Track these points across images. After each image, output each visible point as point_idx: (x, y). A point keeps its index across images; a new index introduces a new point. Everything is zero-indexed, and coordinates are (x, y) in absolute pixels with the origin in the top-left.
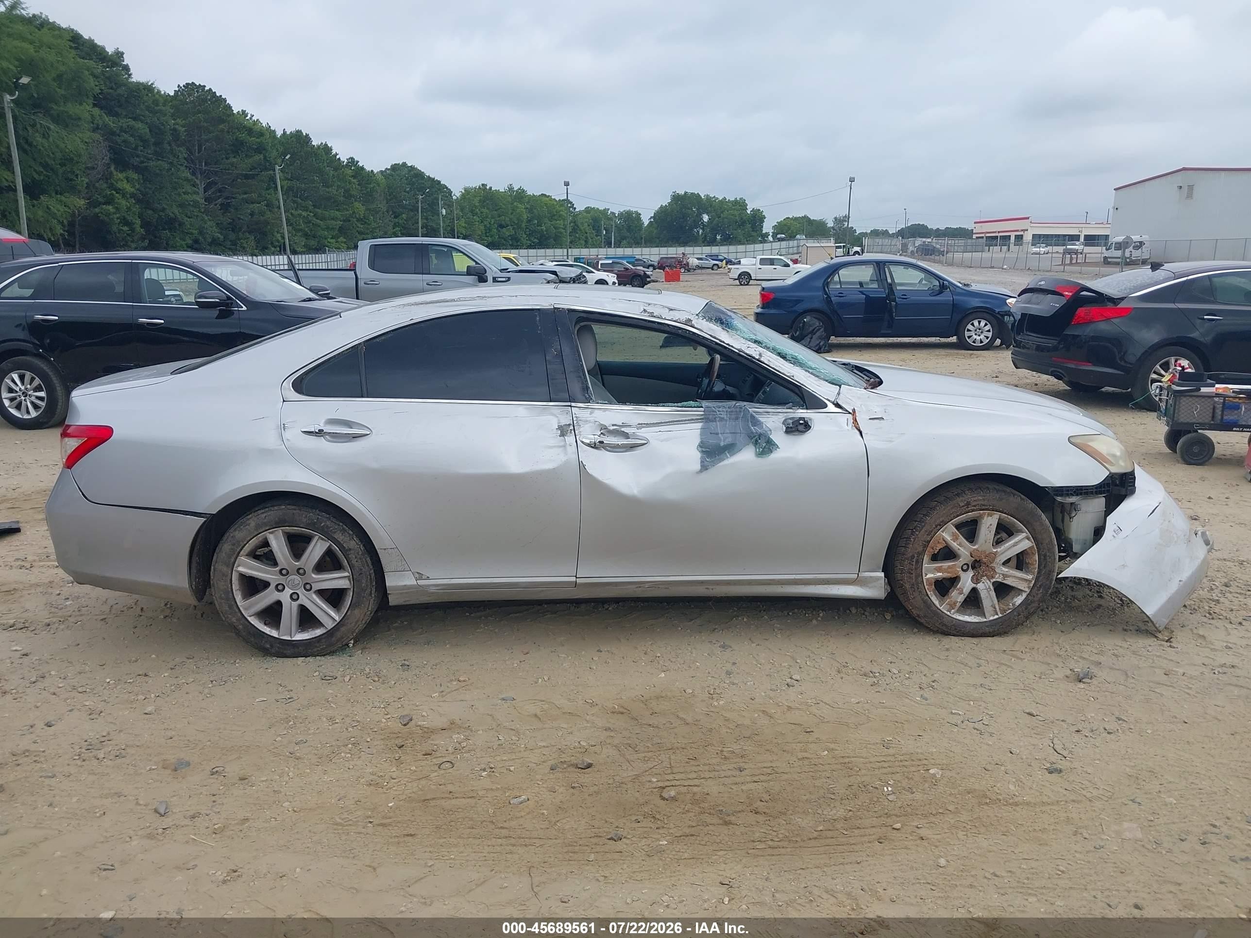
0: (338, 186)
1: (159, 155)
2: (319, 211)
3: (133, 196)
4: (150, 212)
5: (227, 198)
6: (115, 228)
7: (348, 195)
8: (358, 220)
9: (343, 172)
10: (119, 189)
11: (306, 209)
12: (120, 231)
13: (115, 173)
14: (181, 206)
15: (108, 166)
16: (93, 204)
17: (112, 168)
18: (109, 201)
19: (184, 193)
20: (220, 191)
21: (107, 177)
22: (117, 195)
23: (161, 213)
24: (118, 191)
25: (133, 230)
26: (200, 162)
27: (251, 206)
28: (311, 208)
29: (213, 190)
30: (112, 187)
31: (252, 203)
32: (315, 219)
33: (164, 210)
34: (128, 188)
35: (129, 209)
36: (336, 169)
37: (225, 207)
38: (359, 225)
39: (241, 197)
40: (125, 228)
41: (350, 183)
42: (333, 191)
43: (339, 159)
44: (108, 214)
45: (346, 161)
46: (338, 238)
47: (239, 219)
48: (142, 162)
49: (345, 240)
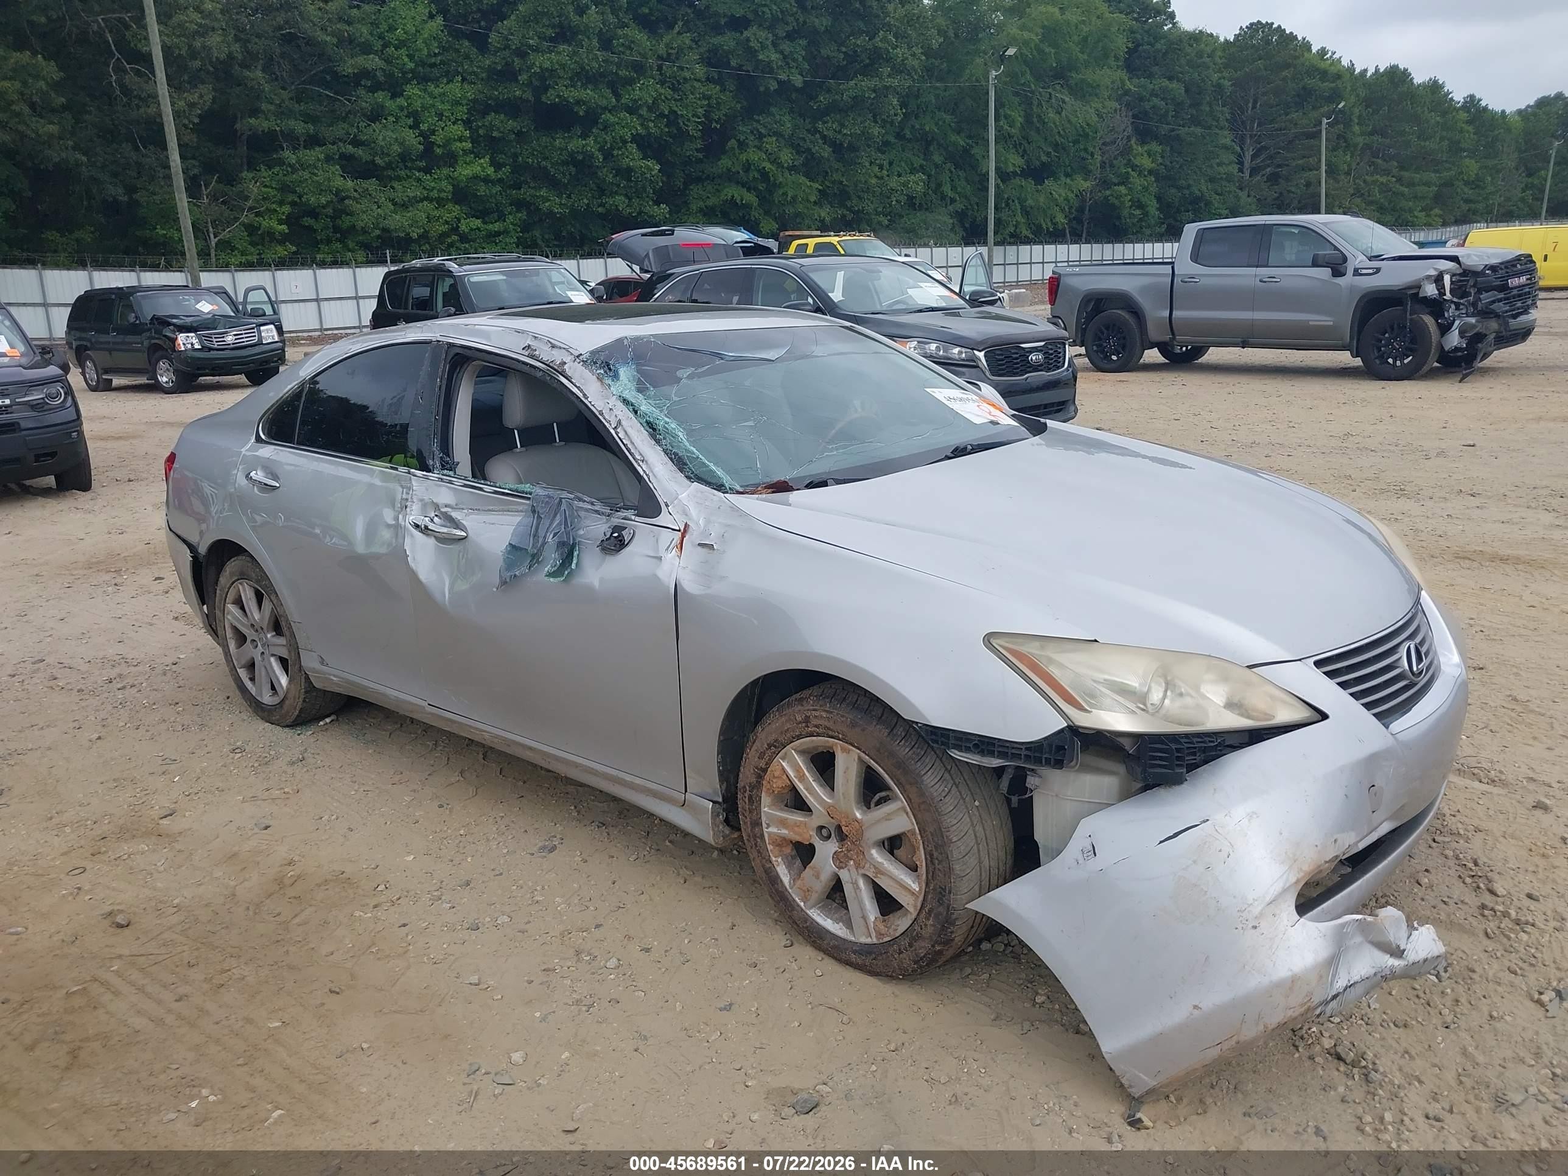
0: (1442, 139)
1: (1196, 121)
2: (1406, 174)
3: (1150, 172)
4: (1173, 191)
5: (1279, 166)
6: (1125, 213)
7: (1455, 148)
8: (1467, 183)
9: (1454, 117)
10: (1137, 166)
11: (1387, 172)
12: (1131, 215)
13: (1135, 146)
14: (1212, 180)
15: (1129, 138)
16: (1105, 184)
17: (1133, 142)
18: (1124, 181)
19: (1218, 165)
20: (1271, 157)
21: (1127, 151)
22: (1132, 173)
23: (1187, 192)
24: (1134, 167)
25: (1146, 214)
26: (1253, 122)
27: (1307, 174)
28: (1395, 171)
29: (1263, 157)
30: (1129, 164)
31: (1311, 170)
32: (1397, 186)
33: (1189, 186)
34: (1147, 163)
35: (1145, 189)
36: (1444, 113)
37: (1274, 179)
38: (1466, 190)
39: (1294, 164)
40: (1138, 212)
41: (1461, 131)
42: (1430, 145)
43: (1452, 99)
44: (1119, 197)
45: (1462, 100)
46: (1431, 209)
47: (1289, 191)
48: (1173, 130)
49: (1441, 212)
